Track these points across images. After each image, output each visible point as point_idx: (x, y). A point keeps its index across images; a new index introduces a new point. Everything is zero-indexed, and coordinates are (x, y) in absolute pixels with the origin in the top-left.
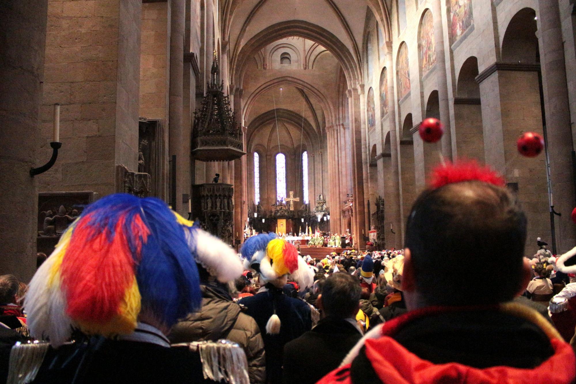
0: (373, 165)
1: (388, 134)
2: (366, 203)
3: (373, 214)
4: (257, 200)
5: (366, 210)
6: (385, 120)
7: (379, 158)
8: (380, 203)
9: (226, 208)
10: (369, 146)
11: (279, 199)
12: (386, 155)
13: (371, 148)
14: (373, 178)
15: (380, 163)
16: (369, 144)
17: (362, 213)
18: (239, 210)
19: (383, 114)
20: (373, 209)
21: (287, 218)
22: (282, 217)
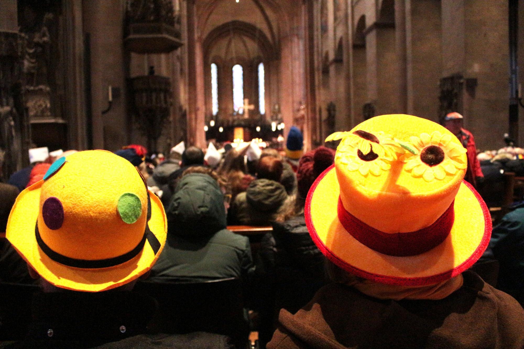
0: (326, 72)
1: (341, 39)
2: (317, 109)
3: (325, 121)
4: (215, 110)
5: (318, 116)
6: (338, 24)
7: (331, 63)
8: (331, 109)
9: (163, 103)
10: (322, 52)
11: (236, 109)
12: (338, 60)
13: (324, 55)
14: (325, 84)
15: (332, 69)
16: (322, 50)
17: (314, 119)
18: (193, 116)
19: (335, 19)
20: (325, 115)
21: (244, 127)
22: (239, 126)
